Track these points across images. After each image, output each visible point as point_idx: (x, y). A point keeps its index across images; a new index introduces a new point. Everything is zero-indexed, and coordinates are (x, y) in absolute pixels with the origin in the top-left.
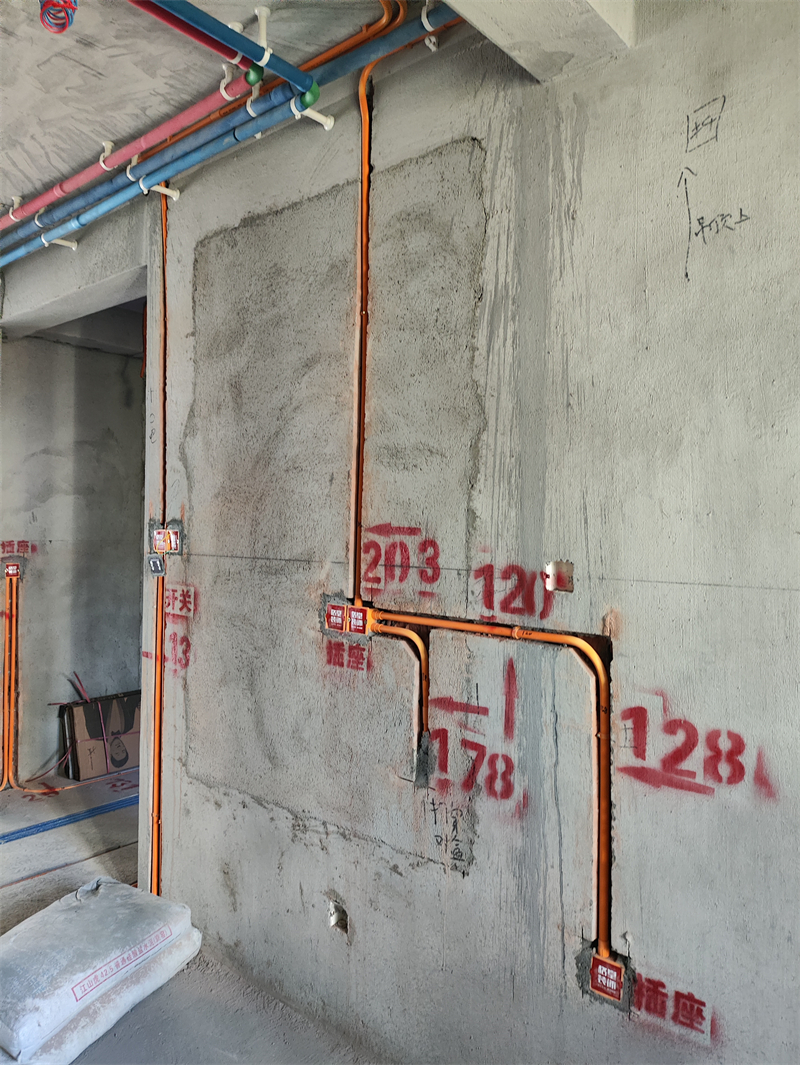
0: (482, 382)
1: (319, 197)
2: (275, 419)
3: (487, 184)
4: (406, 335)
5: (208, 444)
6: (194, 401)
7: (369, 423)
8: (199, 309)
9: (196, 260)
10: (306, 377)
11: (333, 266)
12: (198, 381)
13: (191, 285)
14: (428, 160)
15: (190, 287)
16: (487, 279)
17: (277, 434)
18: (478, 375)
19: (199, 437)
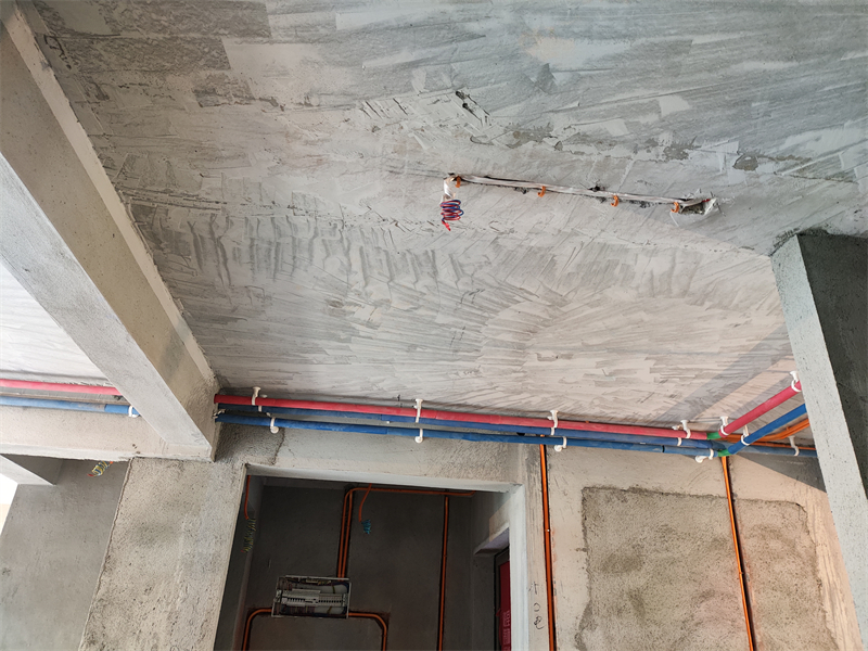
0: (833, 630)
1: (698, 497)
2: (679, 628)
3: (810, 529)
4: (778, 594)
5: (609, 639)
6: (591, 601)
7: (761, 643)
8: (589, 535)
9: (584, 500)
10: (704, 604)
11: (715, 540)
12: (594, 586)
13: (580, 515)
14: (773, 505)
15: (579, 516)
16: (822, 575)
17: (682, 639)
18: (829, 626)
19: (599, 632)
